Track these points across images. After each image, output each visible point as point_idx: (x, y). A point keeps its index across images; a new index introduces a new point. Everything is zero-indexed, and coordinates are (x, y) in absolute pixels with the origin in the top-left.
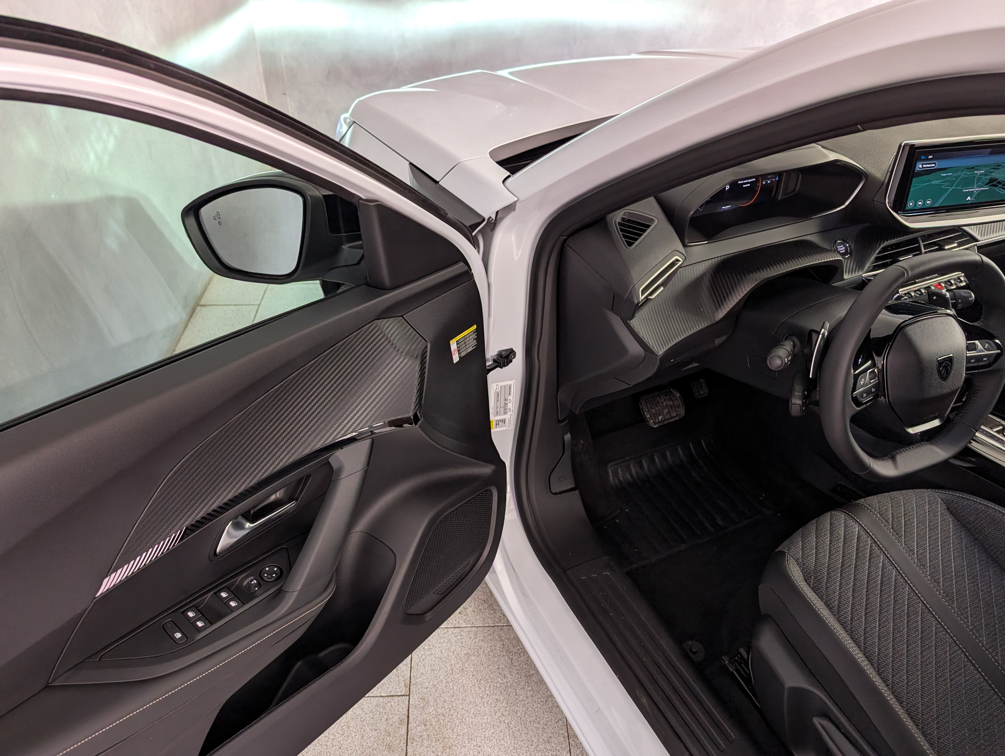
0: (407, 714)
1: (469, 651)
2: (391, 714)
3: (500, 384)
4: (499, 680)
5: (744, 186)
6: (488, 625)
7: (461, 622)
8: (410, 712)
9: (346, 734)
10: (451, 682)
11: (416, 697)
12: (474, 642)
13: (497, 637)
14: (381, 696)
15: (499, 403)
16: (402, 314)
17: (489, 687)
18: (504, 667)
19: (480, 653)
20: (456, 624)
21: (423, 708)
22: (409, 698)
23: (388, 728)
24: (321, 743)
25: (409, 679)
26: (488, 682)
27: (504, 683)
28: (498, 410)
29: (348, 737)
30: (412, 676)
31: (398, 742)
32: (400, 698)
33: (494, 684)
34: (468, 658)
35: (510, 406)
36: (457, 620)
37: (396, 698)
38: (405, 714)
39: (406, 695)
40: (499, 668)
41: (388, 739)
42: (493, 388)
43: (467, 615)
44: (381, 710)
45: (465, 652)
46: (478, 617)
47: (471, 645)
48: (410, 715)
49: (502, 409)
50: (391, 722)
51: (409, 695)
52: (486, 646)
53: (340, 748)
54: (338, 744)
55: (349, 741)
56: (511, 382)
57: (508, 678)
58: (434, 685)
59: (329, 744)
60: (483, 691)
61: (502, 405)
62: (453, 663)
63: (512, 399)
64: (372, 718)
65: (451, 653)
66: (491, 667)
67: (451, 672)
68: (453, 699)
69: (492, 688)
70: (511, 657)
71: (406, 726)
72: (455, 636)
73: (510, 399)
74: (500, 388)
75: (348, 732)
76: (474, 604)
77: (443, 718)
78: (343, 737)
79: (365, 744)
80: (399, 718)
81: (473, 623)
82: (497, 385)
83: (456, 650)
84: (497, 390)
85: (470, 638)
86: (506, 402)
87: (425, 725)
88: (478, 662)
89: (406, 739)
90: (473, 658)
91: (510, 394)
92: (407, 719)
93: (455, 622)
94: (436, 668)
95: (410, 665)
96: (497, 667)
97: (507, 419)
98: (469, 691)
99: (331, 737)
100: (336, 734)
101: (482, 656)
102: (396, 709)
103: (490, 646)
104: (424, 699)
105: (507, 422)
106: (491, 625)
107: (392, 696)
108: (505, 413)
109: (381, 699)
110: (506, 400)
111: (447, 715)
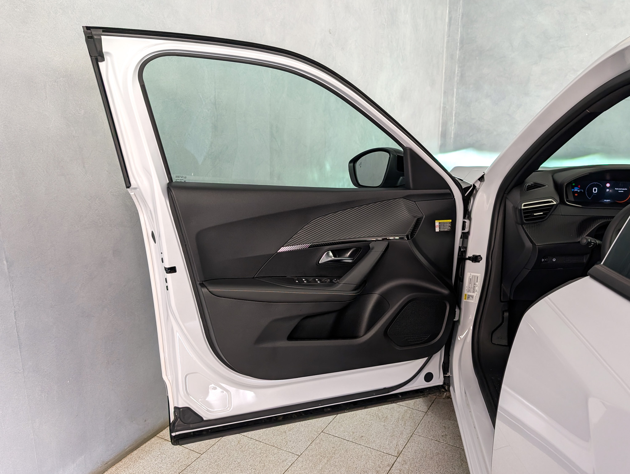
0: (393, 463)
1: (440, 452)
2: (385, 460)
3: (472, 274)
4: (450, 469)
5: (619, 191)
6: (456, 446)
7: (441, 439)
8: (395, 463)
9: (359, 459)
10: (423, 460)
11: (401, 459)
12: (444, 449)
13: (458, 452)
14: (383, 452)
15: (470, 285)
16: (415, 201)
17: (443, 470)
18: (456, 465)
19: (445, 455)
20: (437, 439)
21: (403, 465)
22: (397, 458)
23: (380, 465)
24: (345, 457)
25: (401, 451)
26: (443, 468)
27: (452, 471)
28: (470, 289)
29: (359, 460)
30: (403, 450)
31: (383, 472)
32: (393, 456)
33: (446, 470)
34: (438, 454)
35: (477, 288)
36: (439, 438)
37: (391, 456)
38: (392, 463)
39: (396, 457)
40: (452, 465)
41: (379, 468)
42: (468, 275)
43: (446, 438)
44: (381, 457)
45: (437, 452)
46: (452, 441)
47: (442, 450)
48: (394, 464)
49: (472, 289)
50: (383, 463)
51: (398, 457)
52: (450, 453)
53: (353, 463)
54: (353, 461)
55: (359, 462)
56: (479, 275)
57: (456, 470)
58: (413, 458)
59: (349, 459)
60: (439, 470)
61: (473, 287)
62: (428, 453)
63: (478, 285)
64: (375, 459)
65: (429, 450)
66: (448, 463)
67: (425, 456)
68: (420, 467)
69: (444, 471)
70: (462, 463)
71: (390, 468)
72: (435, 444)
73: (477, 285)
74: (472, 276)
75: (360, 458)
76: (452, 435)
77: (411, 472)
78: (357, 459)
79: (366, 466)
80: (388, 463)
81: (447, 442)
82: (471, 274)
83: (432, 449)
84: (470, 277)
85: (443, 447)
86: (474, 285)
87: (400, 471)
88: (442, 458)
89: (387, 472)
90: (440, 455)
91: (477, 281)
92: (392, 465)
93: (437, 438)
94: (418, 452)
95: (404, 446)
96: (452, 464)
97: (474, 296)
98: (431, 467)
99: (351, 457)
100: (354, 457)
101: (446, 457)
102: (388, 460)
103: (452, 455)
104: (405, 462)
105: (474, 298)
106: (458, 446)
107: (389, 454)
108: (474, 292)
109: (383, 453)
110: (475, 284)
111: (414, 472)
